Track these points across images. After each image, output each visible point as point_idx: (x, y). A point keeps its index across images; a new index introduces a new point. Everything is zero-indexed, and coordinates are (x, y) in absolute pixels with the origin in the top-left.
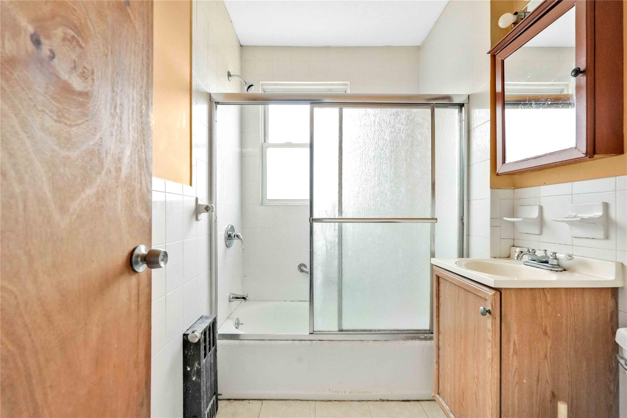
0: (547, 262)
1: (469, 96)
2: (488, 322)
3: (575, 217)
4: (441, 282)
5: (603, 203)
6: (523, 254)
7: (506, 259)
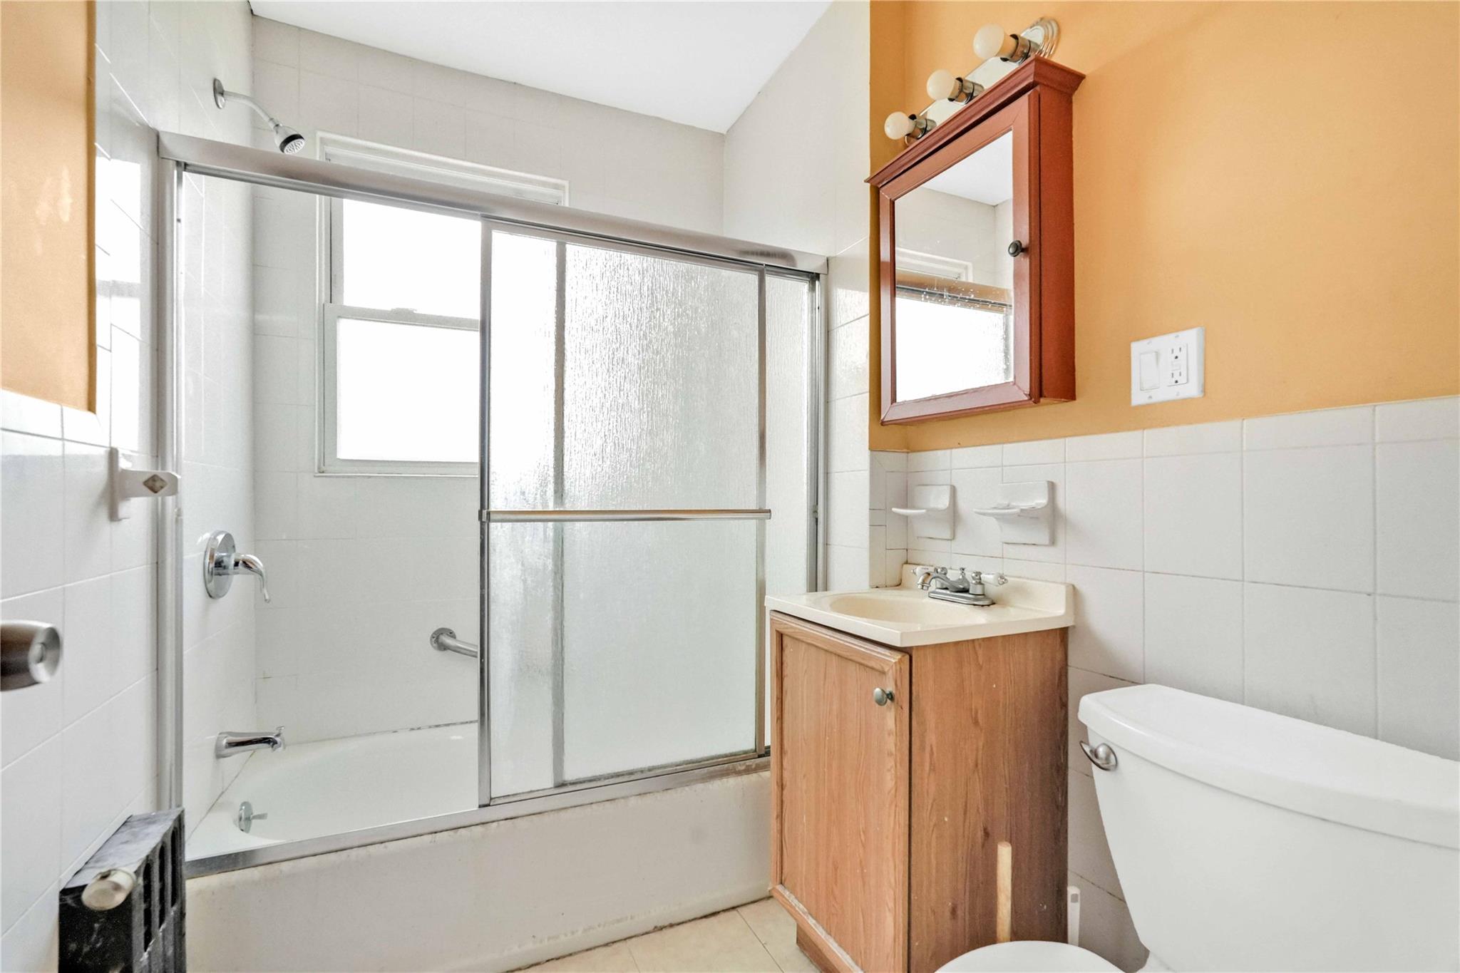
0: (966, 591)
1: (827, 261)
2: (890, 718)
3: (1008, 507)
4: (787, 646)
5: (1048, 482)
6: (930, 577)
7: (895, 589)
